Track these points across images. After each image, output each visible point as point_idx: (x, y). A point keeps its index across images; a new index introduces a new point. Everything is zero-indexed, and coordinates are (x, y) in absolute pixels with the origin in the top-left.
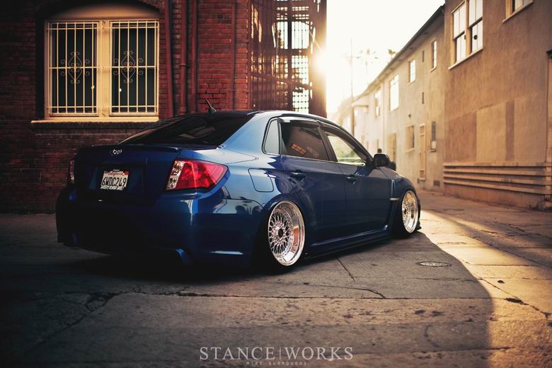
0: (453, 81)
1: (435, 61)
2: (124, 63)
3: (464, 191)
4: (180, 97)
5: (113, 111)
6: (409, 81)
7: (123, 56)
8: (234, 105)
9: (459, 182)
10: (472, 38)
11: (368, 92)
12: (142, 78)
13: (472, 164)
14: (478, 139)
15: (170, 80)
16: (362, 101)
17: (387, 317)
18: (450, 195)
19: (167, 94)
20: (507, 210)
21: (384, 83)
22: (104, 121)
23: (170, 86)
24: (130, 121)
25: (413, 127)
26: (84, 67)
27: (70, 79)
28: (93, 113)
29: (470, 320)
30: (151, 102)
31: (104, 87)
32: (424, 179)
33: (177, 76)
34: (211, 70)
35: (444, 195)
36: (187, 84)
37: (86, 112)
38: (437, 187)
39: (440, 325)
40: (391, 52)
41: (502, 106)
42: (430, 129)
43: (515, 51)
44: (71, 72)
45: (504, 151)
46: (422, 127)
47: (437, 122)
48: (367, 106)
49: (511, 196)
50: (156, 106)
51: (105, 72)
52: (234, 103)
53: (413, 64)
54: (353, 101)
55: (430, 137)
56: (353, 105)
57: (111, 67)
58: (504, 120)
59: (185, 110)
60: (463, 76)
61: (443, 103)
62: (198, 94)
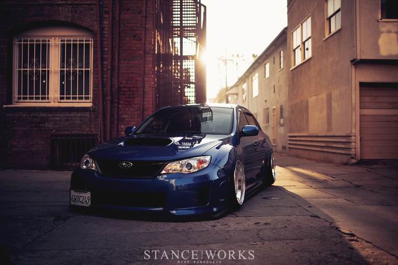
0: (293, 78)
1: (282, 64)
2: (68, 66)
3: (301, 153)
4: (107, 90)
5: (61, 99)
6: (265, 77)
7: (68, 62)
8: (144, 96)
9: (298, 147)
10: (304, 49)
11: (238, 84)
12: (81, 76)
13: (306, 134)
14: (309, 118)
15: (100, 78)
16: (234, 91)
17: (237, 226)
18: (293, 156)
19: (98, 88)
20: (327, 165)
21: (248, 78)
22: (54, 106)
23: (100, 82)
24: (73, 106)
25: (268, 109)
26: (41, 69)
27: (31, 77)
28: (47, 101)
29: (286, 227)
30: (87, 93)
31: (54, 83)
32: (275, 145)
33: (105, 76)
34: (128, 72)
35: (289, 156)
36: (112, 81)
37: (42, 99)
38: (284, 151)
39: (267, 229)
40: (254, 56)
41: (324, 96)
42: (279, 110)
43: (331, 60)
44: (31, 72)
45: (326, 126)
46: (274, 109)
47: (284, 106)
48: (237, 94)
49: (331, 156)
50: (91, 96)
51: (55, 72)
52: (144, 94)
53: (268, 66)
54: (227, 91)
55: (279, 116)
56: (227, 93)
57: (59, 69)
58: (325, 105)
59: (110, 99)
60: (299, 75)
61: (287, 93)
62: (119, 88)
